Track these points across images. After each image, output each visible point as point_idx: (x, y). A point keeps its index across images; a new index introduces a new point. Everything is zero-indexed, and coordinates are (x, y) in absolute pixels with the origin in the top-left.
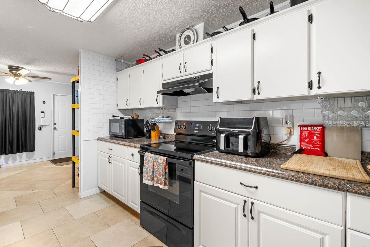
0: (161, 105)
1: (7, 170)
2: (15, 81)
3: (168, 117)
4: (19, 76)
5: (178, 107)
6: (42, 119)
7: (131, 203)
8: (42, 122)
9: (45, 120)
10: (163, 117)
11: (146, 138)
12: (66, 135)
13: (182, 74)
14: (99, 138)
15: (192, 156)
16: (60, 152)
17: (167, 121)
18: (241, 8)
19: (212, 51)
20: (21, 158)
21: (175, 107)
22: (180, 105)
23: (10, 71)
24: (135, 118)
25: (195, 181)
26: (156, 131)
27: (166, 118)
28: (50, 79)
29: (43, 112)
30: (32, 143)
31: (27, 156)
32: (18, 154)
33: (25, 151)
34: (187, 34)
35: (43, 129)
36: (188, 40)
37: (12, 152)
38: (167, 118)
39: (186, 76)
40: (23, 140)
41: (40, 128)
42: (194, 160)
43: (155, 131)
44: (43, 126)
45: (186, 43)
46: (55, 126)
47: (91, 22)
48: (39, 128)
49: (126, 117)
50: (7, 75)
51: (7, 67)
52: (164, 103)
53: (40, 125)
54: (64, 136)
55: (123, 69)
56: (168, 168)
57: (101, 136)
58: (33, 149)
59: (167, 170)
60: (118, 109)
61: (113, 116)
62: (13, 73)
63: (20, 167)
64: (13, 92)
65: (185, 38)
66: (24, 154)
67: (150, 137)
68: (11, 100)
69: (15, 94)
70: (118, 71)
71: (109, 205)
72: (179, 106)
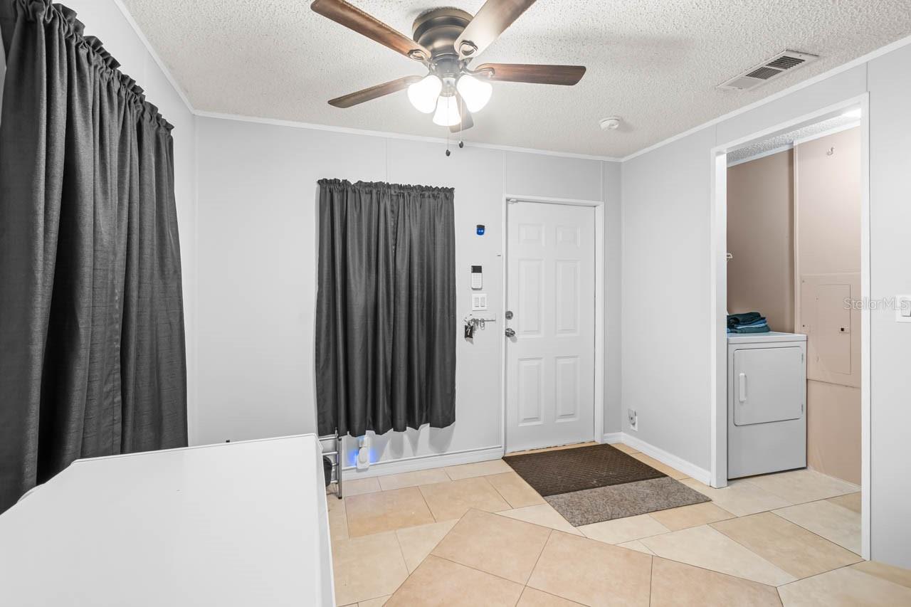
6: (478, 295)
8: (474, 308)
9: (482, 300)
12: (540, 359)
16: (521, 425)
20: (415, 443)
29: (477, 269)
31: (433, 441)
32: (408, 430)
35: (477, 334)
37: (393, 424)
41: (469, 333)
44: (476, 321)
46: (512, 324)
48: (466, 332)
53: (469, 319)
54: (536, 363)
58: (446, 419)
64: (397, 191)
66: (424, 432)
68: (391, 223)
69: (401, 200)
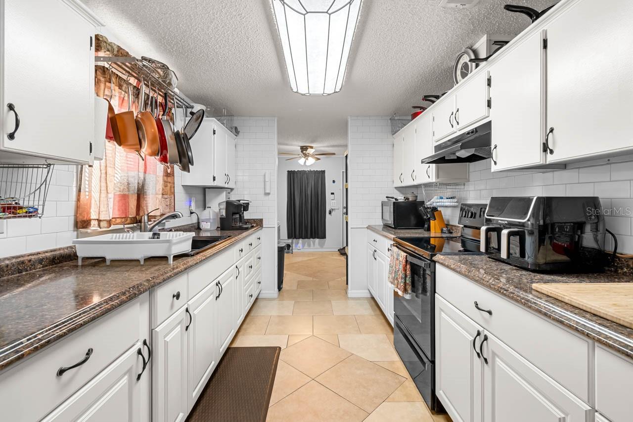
0: (433, 179)
1: (303, 254)
2: (305, 161)
3: (452, 198)
4: (308, 156)
5: (469, 181)
6: (333, 201)
7: (389, 314)
8: (332, 205)
9: (335, 203)
10: (441, 198)
11: (425, 230)
13: (454, 129)
14: (369, 226)
15: (432, 256)
17: (449, 204)
18: (509, 8)
19: (489, 85)
20: (314, 243)
21: (464, 180)
22: (472, 176)
23: (302, 152)
24: (410, 199)
25: (436, 294)
26: (436, 221)
27: (447, 200)
28: (334, 154)
29: (333, 194)
30: (323, 229)
31: (319, 244)
32: (311, 239)
33: (318, 238)
34: (464, 61)
35: (333, 213)
36: (465, 71)
37: (307, 237)
38: (451, 200)
39: (459, 131)
40: (316, 225)
41: (330, 213)
42: (435, 262)
43: (435, 219)
44: (332, 210)
45: (464, 75)
47: (337, 92)
49: (401, 198)
50: (300, 156)
51: (299, 148)
52: (438, 176)
53: (330, 208)
55: (398, 131)
56: (409, 270)
57: (372, 223)
58: (323, 237)
59: (408, 272)
60: (396, 188)
61: (387, 197)
62: (303, 154)
63: (312, 254)
65: (462, 69)
66: (317, 240)
67: (429, 229)
68: (306, 181)
70: (394, 134)
71: (373, 313)
72: (471, 178)
